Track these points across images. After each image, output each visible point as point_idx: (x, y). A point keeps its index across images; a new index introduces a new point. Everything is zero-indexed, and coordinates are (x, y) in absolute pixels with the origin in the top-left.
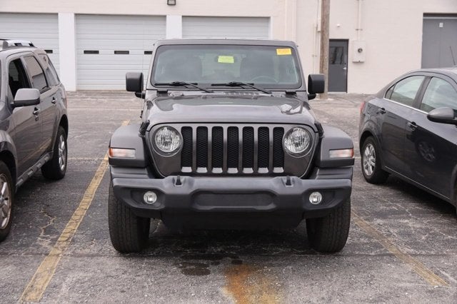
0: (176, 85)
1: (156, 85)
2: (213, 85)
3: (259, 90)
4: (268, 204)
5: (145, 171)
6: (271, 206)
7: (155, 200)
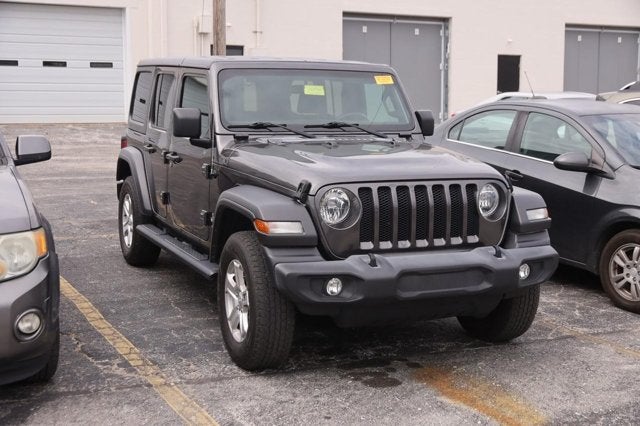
0: (258, 127)
1: (230, 127)
2: (306, 127)
3: (370, 133)
4: (480, 283)
5: (316, 251)
6: (486, 285)
7: (339, 289)
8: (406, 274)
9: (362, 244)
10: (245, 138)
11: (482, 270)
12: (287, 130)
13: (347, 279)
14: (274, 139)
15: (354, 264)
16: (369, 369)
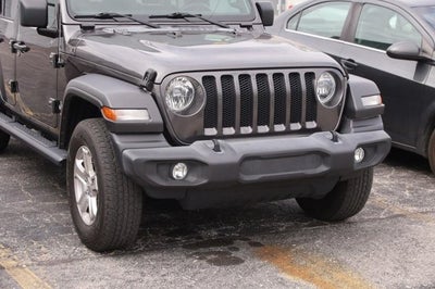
0: (104, 17)
1: (76, 17)
2: (151, 17)
3: (213, 24)
4: (318, 166)
5: (162, 137)
7: (184, 173)
8: (247, 158)
9: (206, 130)
10: (92, 28)
11: (320, 155)
12: (132, 20)
13: (192, 164)
14: (119, 29)
15: (199, 150)
16: (213, 249)
